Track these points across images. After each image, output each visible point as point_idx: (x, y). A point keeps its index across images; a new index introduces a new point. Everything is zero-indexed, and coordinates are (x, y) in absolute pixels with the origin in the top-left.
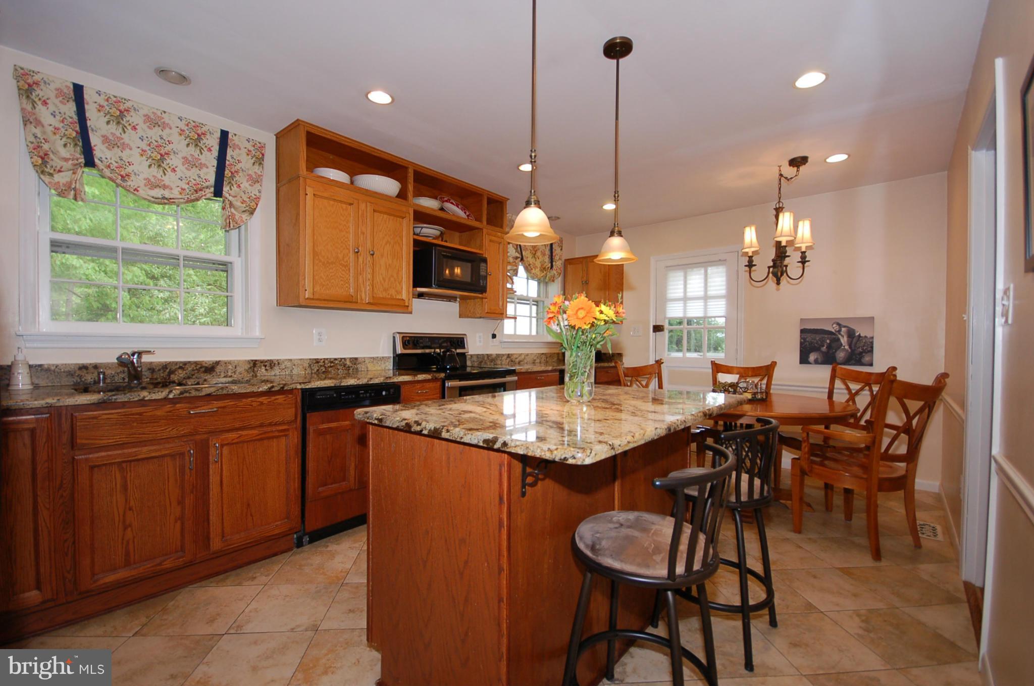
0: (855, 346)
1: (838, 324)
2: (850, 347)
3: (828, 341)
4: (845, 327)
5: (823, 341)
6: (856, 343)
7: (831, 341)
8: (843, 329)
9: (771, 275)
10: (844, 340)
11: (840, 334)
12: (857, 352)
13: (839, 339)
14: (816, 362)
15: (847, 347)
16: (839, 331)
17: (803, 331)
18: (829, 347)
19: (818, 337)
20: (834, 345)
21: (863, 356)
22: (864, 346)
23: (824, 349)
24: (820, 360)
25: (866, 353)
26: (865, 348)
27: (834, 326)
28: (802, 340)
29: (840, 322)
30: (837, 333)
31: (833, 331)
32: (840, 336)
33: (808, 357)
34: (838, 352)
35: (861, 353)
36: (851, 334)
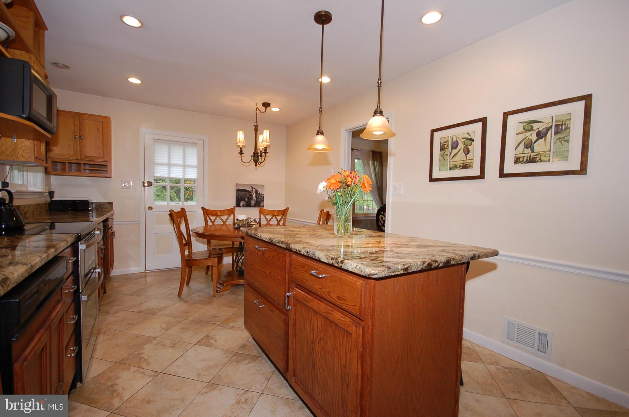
0: (258, 198)
1: (252, 187)
2: (256, 199)
3: (248, 196)
4: (254, 189)
5: (246, 195)
6: (258, 197)
7: (249, 195)
8: (254, 190)
9: (252, 161)
10: (254, 195)
11: (252, 192)
12: (259, 201)
13: (252, 195)
14: (243, 206)
15: (255, 199)
16: (252, 191)
17: (238, 190)
18: (248, 199)
19: (244, 193)
20: (250, 198)
21: (261, 203)
22: (261, 198)
23: (246, 199)
24: (245, 205)
25: (262, 201)
26: (261, 199)
27: (251, 188)
28: (237, 195)
29: (253, 187)
30: (251, 192)
31: (250, 191)
32: (252, 193)
33: (240, 204)
34: (252, 201)
35: (260, 202)
36: (257, 192)
